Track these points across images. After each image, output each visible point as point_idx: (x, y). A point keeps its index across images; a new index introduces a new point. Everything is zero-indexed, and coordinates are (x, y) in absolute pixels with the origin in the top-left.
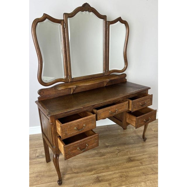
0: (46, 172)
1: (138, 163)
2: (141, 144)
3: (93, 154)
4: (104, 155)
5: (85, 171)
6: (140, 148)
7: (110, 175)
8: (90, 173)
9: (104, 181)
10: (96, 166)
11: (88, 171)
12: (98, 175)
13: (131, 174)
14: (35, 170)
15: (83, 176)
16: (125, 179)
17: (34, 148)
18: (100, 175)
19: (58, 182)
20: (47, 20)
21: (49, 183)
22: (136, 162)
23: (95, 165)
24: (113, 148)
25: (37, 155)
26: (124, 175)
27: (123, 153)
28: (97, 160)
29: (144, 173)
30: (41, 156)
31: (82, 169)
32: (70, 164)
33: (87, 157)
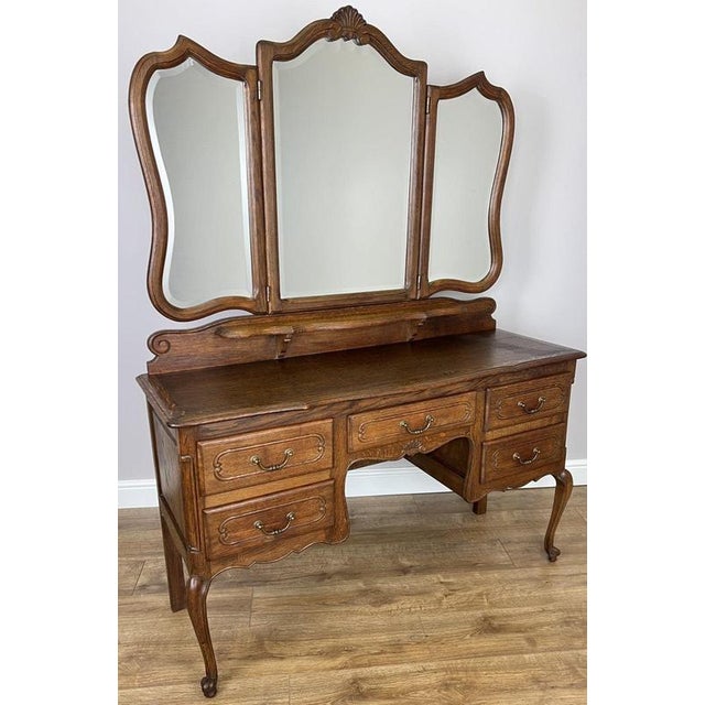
0: (166, 644)
1: (518, 640)
2: (537, 572)
3: (348, 592)
4: (390, 602)
5: (309, 654)
6: (530, 585)
7: (405, 674)
8: (329, 663)
9: (379, 698)
10: (352, 640)
11: (321, 654)
12: (358, 670)
13: (484, 679)
14: (127, 634)
15: (300, 671)
16: (460, 696)
17: (132, 555)
18: (365, 672)
19: (202, 685)
20: (190, 61)
21: (171, 684)
22: (510, 636)
23: (350, 633)
24: (428, 577)
25: (143, 580)
26: (460, 679)
27: (464, 599)
28: (359, 617)
29: (536, 680)
30: (155, 584)
31: (302, 643)
32: (258, 623)
33: (323, 602)
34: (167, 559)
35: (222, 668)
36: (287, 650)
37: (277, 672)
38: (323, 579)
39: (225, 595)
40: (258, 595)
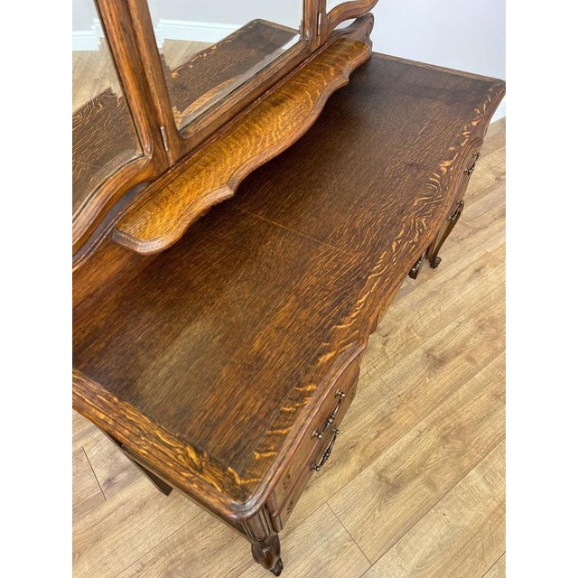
1: (462, 363)
6: (434, 301)
7: (410, 445)
8: (347, 470)
12: (375, 464)
16: (460, 443)
18: (381, 461)
25: (102, 474)
26: (449, 426)
27: (400, 340)
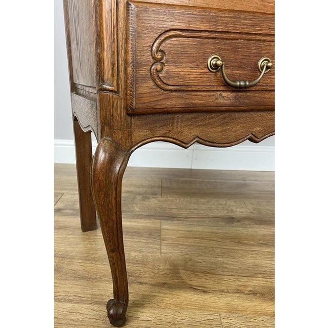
0: (72, 258)
5: (238, 292)
15: (233, 310)
19: (108, 308)
21: (71, 301)
30: (70, 209)
31: (226, 278)
32: (168, 252)
33: (239, 241)
34: (80, 194)
35: (134, 292)
36: (209, 283)
37: (202, 308)
38: (232, 222)
39: (134, 224)
40: (166, 227)
